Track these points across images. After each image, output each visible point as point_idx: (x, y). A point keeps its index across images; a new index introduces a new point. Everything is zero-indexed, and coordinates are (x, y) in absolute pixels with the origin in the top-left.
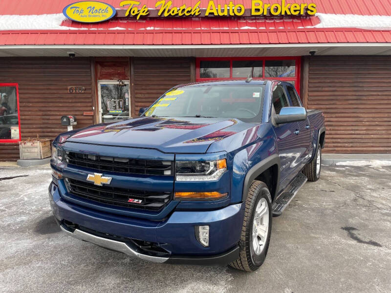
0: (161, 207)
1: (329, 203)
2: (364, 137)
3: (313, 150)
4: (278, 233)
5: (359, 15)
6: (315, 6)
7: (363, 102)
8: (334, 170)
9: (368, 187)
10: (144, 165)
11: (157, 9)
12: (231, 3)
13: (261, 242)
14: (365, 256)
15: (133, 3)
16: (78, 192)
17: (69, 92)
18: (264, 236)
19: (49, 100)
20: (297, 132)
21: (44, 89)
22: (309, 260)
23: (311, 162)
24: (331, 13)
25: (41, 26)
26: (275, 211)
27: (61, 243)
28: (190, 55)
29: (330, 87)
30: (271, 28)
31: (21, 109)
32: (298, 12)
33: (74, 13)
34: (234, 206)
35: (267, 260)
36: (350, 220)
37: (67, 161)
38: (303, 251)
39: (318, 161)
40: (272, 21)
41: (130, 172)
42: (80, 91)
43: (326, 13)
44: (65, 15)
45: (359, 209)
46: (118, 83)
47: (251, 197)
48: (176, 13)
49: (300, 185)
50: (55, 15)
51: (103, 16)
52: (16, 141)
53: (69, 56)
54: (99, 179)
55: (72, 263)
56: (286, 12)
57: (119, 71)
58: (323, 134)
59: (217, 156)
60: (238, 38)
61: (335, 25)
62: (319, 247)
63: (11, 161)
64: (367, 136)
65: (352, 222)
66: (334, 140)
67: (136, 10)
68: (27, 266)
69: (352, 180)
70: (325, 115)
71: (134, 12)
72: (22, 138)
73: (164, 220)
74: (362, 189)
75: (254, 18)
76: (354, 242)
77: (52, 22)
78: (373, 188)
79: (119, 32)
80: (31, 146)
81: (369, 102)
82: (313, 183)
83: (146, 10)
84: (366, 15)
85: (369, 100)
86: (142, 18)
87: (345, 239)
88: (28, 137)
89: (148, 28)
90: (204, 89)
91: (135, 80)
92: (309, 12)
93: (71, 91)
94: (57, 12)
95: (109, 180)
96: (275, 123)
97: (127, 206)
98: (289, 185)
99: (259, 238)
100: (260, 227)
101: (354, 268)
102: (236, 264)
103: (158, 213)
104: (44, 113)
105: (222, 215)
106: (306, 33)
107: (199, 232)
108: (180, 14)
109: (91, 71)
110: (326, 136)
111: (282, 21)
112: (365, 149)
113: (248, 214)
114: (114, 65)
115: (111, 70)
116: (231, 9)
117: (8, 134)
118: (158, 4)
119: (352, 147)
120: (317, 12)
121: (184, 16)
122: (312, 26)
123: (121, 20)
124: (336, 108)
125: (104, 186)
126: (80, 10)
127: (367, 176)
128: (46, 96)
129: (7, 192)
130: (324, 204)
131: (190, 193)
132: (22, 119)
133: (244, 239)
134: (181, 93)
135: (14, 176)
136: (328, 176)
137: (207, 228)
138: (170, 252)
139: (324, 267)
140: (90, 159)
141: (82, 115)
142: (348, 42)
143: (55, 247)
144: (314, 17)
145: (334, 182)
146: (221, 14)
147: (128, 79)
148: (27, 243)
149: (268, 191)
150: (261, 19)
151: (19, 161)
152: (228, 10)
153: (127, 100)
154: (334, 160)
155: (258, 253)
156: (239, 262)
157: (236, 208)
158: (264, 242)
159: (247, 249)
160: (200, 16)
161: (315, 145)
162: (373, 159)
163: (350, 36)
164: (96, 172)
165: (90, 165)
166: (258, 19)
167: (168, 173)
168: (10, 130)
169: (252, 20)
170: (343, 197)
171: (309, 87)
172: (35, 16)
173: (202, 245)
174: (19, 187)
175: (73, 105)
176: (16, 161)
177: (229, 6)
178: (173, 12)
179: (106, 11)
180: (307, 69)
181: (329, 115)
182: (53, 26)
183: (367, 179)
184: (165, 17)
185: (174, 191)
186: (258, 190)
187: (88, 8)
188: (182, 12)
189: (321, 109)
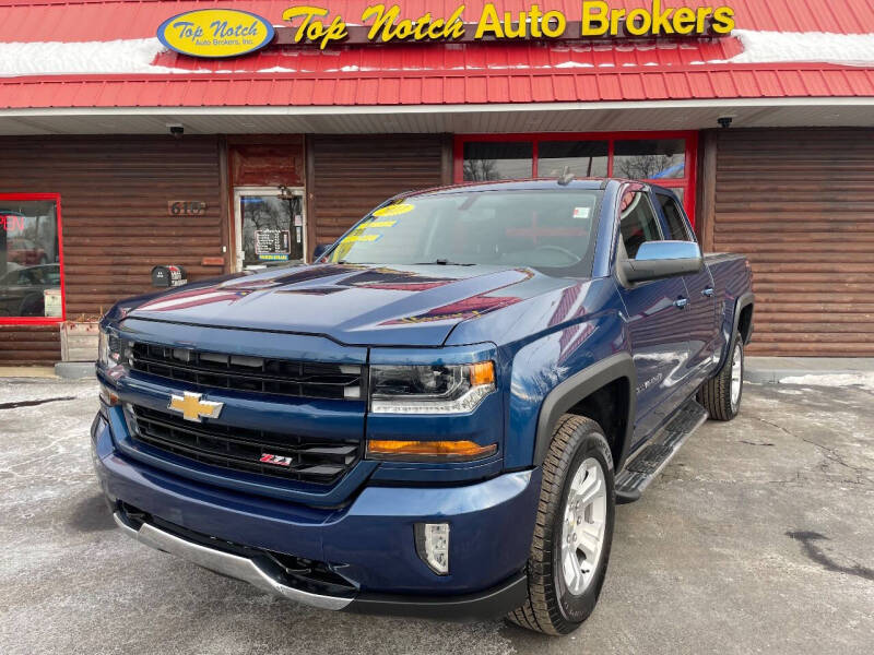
0: (336, 475)
1: (759, 473)
2: (846, 317)
3: (724, 347)
4: (631, 542)
5: (835, 32)
6: (730, 12)
7: (846, 236)
8: (775, 396)
9: (856, 435)
10: (297, 374)
11: (366, 24)
12: (535, 8)
13: (585, 565)
14: (842, 604)
15: (312, 11)
16: (151, 436)
17: (171, 213)
18: (592, 550)
19: (128, 231)
20: (680, 302)
21: (116, 207)
22: (702, 610)
23: (718, 375)
24: (769, 29)
25: (111, 67)
26: (625, 489)
27: (122, 552)
28: (441, 129)
29: (767, 200)
30: (626, 65)
31: (67, 249)
32: (690, 28)
33: (181, 35)
34: (514, 477)
35: (602, 609)
36: (810, 515)
37: (131, 362)
38: (690, 589)
39: (736, 374)
40: (630, 49)
41: (266, 390)
42: (195, 211)
43: (757, 29)
44: (162, 40)
45: (832, 488)
46: (279, 192)
47: (559, 454)
48: (407, 32)
49: (689, 429)
50: (140, 41)
51: (244, 42)
52: (53, 321)
53: (170, 133)
54: (194, 405)
55: (141, 603)
56: (662, 27)
57: (282, 167)
58: (747, 311)
59: (472, 353)
60: (549, 87)
61: (777, 56)
62: (731, 579)
63: (44, 365)
64: (855, 317)
65: (815, 519)
66: (776, 326)
67: (318, 26)
68: (39, 606)
69: (816, 420)
70: (755, 267)
71: (313, 33)
72: (67, 315)
73: (343, 506)
74: (841, 440)
75: (588, 42)
76: (816, 569)
77: (132, 56)
78: (869, 439)
79: (281, 78)
80: (86, 333)
81: (860, 237)
82: (725, 424)
83: (342, 27)
84: (851, 33)
85: (860, 231)
86: (332, 45)
87: (795, 561)
88: (81, 312)
89: (346, 69)
90: (460, 200)
91: (316, 186)
92: (717, 28)
93: (176, 211)
94: (144, 35)
95: (215, 408)
96: (625, 278)
97: (260, 472)
98: (662, 428)
99: (581, 554)
100: (585, 527)
101: (813, 633)
102: (521, 617)
103: (328, 489)
104: (116, 259)
105: (482, 497)
106: (711, 74)
107: (424, 539)
108: (418, 36)
109: (219, 166)
110: (755, 316)
111: (653, 48)
112: (850, 346)
113: (549, 496)
114: (272, 153)
115: (264, 165)
116: (534, 21)
117: (38, 307)
118: (369, 13)
119: (819, 341)
120: (735, 28)
121: (428, 40)
122: (725, 58)
123: (286, 50)
124: (782, 251)
125: (206, 424)
126: (194, 29)
127: (854, 410)
128: (121, 221)
129: (23, 434)
130: (748, 474)
131: (406, 443)
132: (68, 274)
133: (540, 556)
134: (407, 210)
135: (44, 399)
136: (759, 410)
137: (445, 527)
138: (358, 585)
139: (740, 628)
140: (178, 360)
141: (199, 264)
142: (809, 96)
143: (108, 563)
144: (728, 39)
145: (774, 422)
146: (511, 34)
147: (302, 185)
148: (48, 550)
149: (604, 441)
150: (603, 44)
151: (58, 365)
152: (529, 25)
153: (298, 231)
154: (776, 371)
155: (577, 590)
156: (528, 612)
157: (519, 481)
158: (592, 563)
159: (546, 581)
160: (463, 39)
161: (727, 336)
162: (869, 369)
163: (813, 82)
164: (188, 390)
165: (177, 374)
166: (598, 45)
167: (353, 393)
168: (43, 298)
169: (584, 46)
170: (794, 457)
171: (717, 201)
172: (95, 45)
173: (433, 570)
174: (51, 424)
175: (181, 241)
176: (53, 365)
177: (531, 14)
178: (402, 31)
179: (253, 31)
180: (711, 159)
181: (765, 267)
182: (136, 67)
183: (853, 417)
184: (383, 43)
185: (365, 438)
186: (577, 438)
187: (213, 24)
188: (422, 32)
189: (745, 252)
